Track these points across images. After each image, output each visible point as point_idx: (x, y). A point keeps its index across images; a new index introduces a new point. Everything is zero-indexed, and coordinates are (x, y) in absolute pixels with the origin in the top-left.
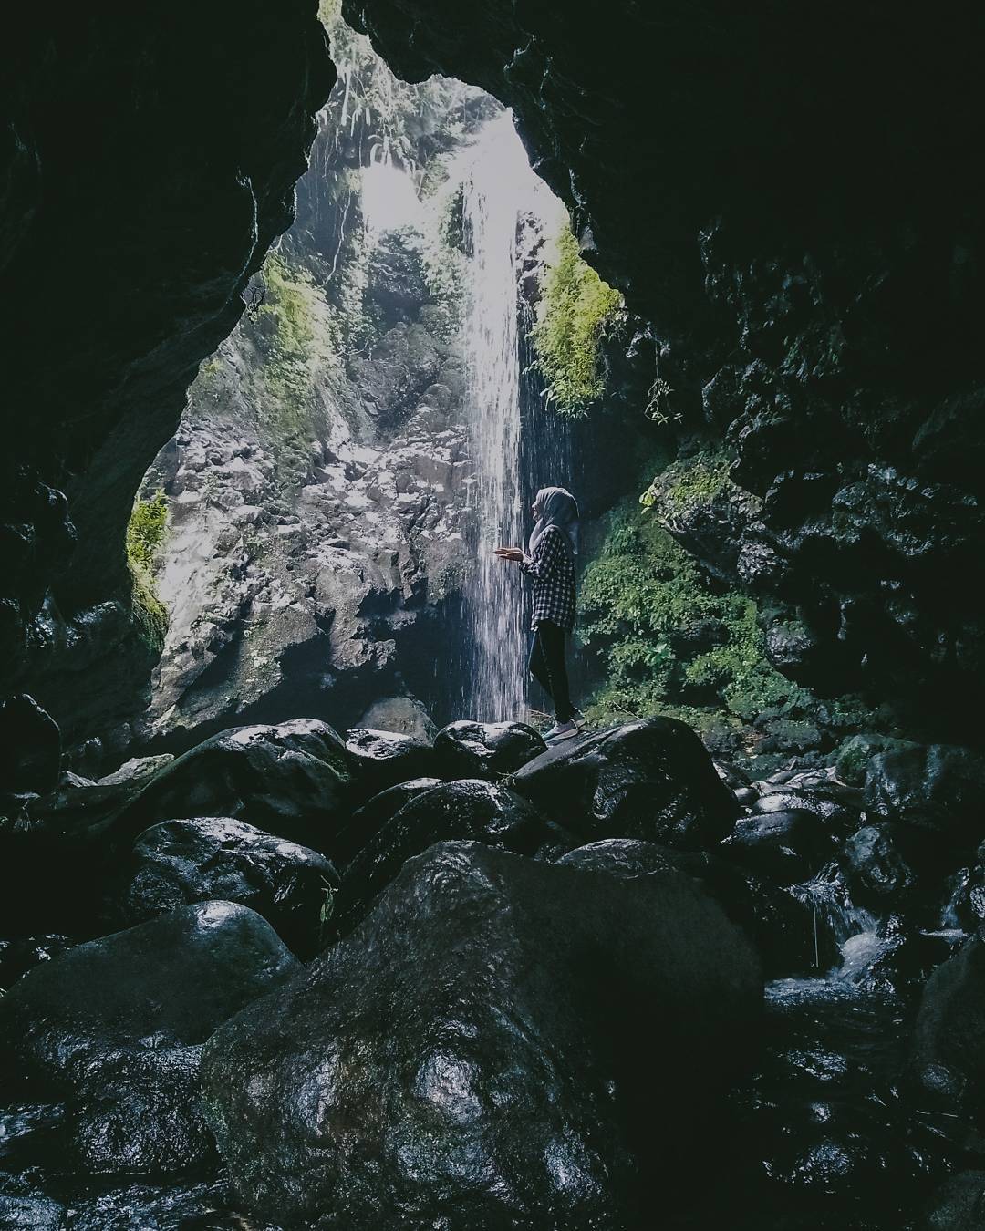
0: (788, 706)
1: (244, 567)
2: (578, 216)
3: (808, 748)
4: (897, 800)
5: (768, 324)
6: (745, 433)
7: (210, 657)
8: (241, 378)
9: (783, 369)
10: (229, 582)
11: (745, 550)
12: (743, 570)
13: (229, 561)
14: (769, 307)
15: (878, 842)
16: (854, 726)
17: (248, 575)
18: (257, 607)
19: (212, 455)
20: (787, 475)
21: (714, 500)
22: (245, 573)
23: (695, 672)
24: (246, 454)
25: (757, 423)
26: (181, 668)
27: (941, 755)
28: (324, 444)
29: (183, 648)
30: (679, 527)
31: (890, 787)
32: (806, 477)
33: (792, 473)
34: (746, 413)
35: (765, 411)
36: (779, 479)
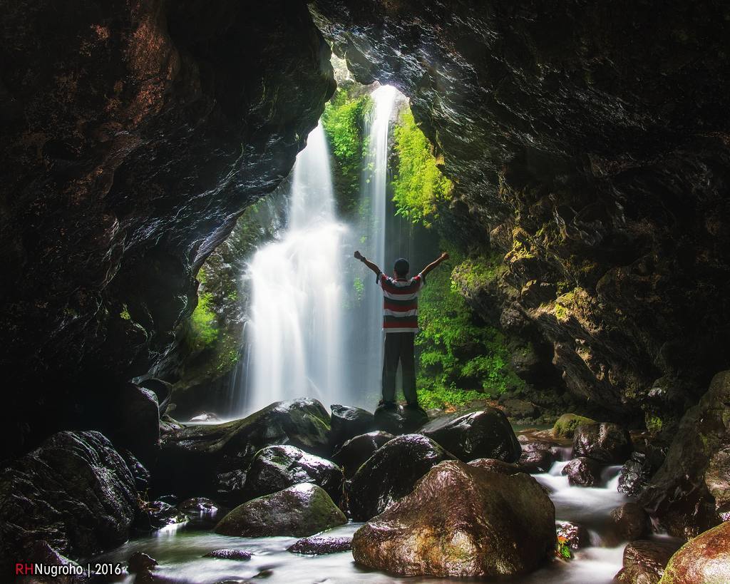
0: (518, 391)
1: (221, 299)
2: (436, 148)
3: (527, 415)
4: (588, 447)
5: (530, 216)
6: (513, 260)
9: (536, 238)
11: (505, 311)
12: (503, 322)
15: (581, 466)
16: (550, 404)
17: (224, 303)
20: (533, 282)
21: (490, 284)
22: (222, 302)
23: (467, 370)
25: (520, 256)
27: (606, 427)
28: (267, 229)
30: (469, 295)
31: (585, 441)
32: (542, 284)
33: (535, 282)
34: (514, 250)
35: (523, 250)
36: (529, 284)
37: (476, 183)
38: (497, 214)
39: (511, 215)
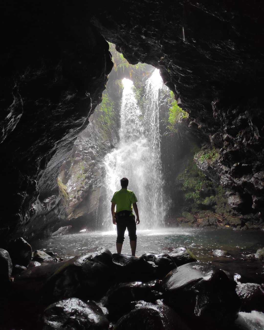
0: (232, 213)
1: (90, 176)
2: (177, 95)
5: (233, 127)
7: (81, 200)
8: (92, 129)
9: (237, 139)
10: (87, 180)
11: (222, 177)
12: (222, 183)
13: (87, 175)
14: (234, 123)
17: (91, 178)
18: (94, 186)
19: (84, 148)
20: (237, 164)
21: (213, 163)
23: (206, 201)
24: (92, 147)
25: (228, 150)
26: (74, 203)
29: (75, 197)
30: (203, 169)
32: (243, 165)
33: (239, 163)
34: (224, 147)
35: (230, 146)
36: (235, 165)
37: (200, 111)
38: (213, 127)
39: (221, 127)
